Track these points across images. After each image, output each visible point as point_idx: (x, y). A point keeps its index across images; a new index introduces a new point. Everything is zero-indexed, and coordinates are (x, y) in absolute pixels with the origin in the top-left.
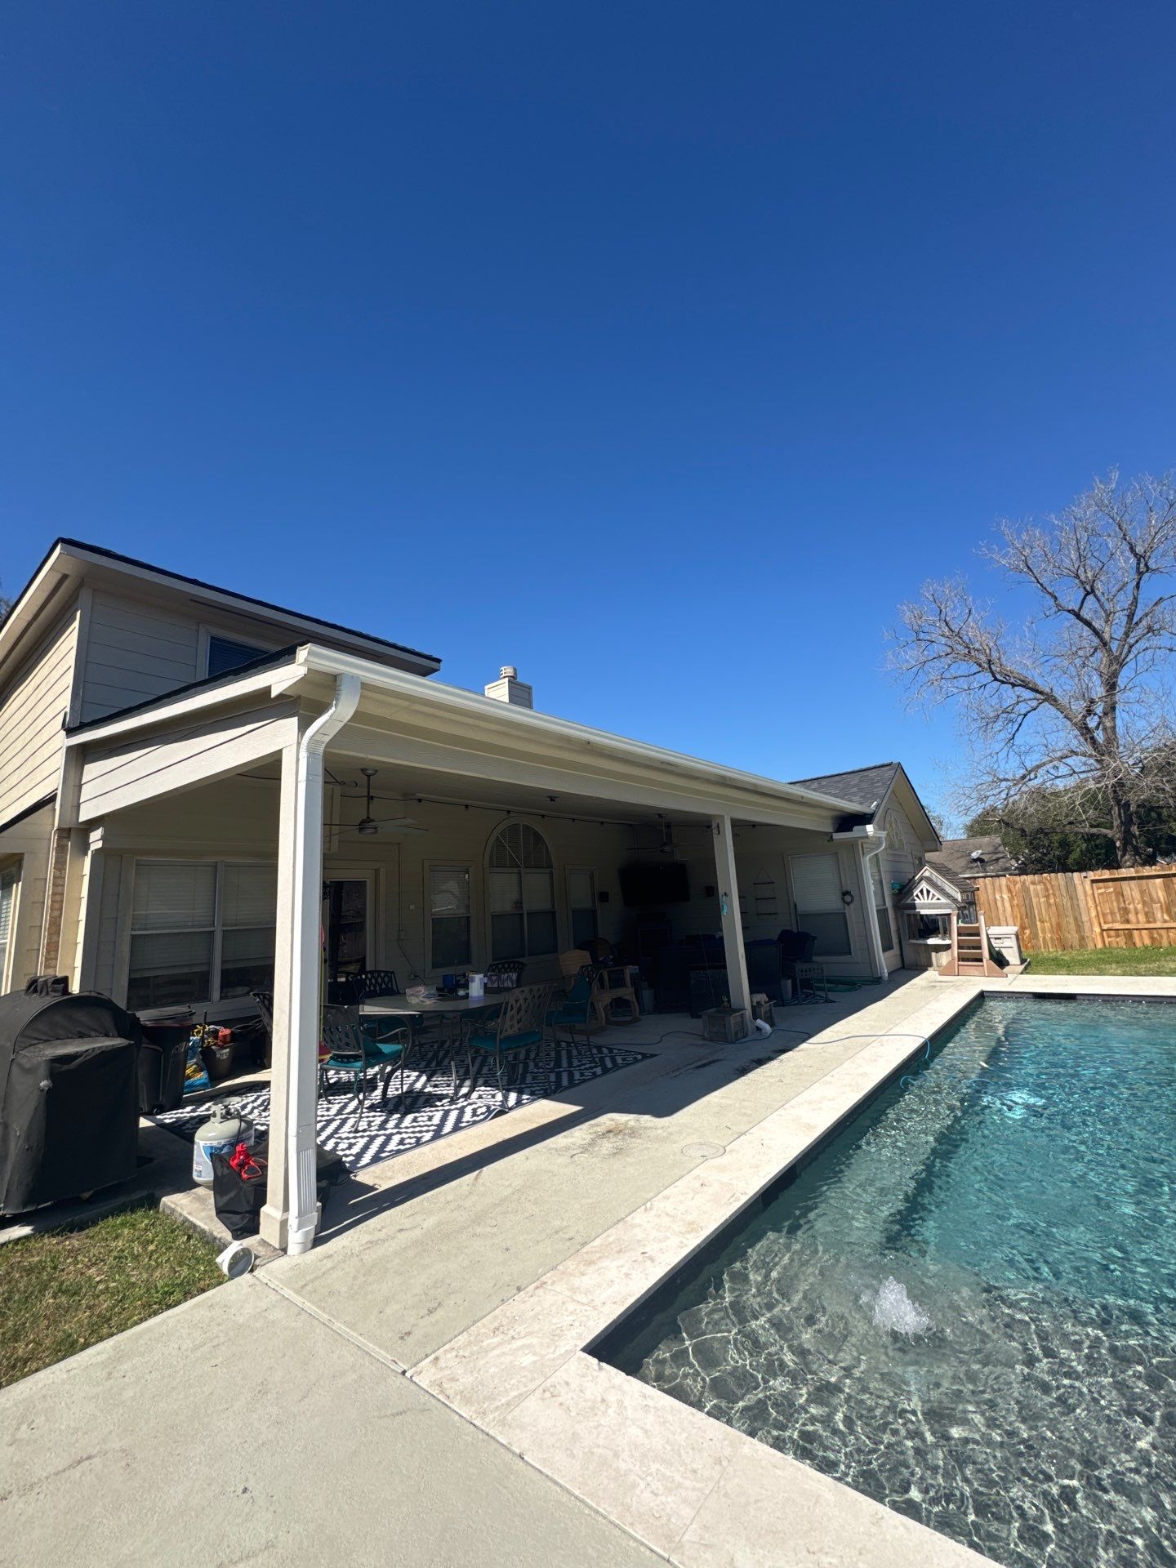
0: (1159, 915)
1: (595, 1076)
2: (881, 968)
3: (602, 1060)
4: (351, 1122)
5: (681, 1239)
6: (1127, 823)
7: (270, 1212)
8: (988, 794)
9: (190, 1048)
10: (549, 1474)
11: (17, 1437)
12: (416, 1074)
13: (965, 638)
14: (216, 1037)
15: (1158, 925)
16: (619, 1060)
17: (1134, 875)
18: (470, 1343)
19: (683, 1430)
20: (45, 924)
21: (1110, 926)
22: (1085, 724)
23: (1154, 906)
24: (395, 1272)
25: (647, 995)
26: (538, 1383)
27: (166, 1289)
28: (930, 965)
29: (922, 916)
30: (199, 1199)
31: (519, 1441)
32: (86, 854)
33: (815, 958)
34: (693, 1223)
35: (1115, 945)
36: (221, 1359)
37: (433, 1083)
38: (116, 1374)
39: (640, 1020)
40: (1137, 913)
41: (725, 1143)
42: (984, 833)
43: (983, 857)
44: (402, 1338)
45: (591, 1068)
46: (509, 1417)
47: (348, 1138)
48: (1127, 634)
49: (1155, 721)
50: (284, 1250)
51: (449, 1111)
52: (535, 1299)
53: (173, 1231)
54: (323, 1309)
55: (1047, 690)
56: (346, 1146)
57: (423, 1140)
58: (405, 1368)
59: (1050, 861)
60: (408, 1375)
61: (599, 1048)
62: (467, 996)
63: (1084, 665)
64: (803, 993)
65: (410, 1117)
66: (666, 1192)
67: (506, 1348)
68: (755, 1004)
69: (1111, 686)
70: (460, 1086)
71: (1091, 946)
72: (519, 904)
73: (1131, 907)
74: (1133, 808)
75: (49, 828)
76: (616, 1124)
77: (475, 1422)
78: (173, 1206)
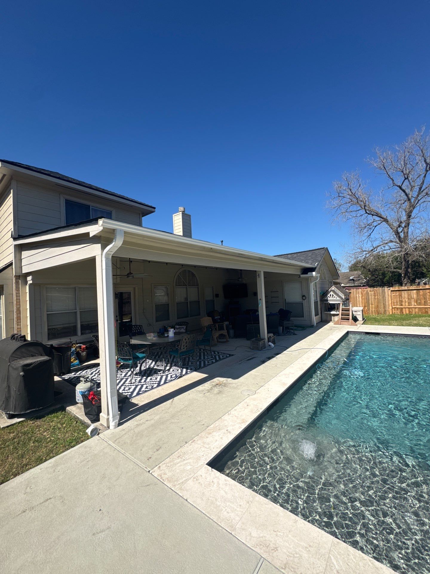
0: (413, 303)
1: (213, 363)
2: (314, 322)
3: (215, 356)
4: (129, 380)
5: (240, 425)
6: (407, 268)
7: (103, 415)
8: (358, 256)
9: (72, 352)
10: (195, 506)
11: (27, 491)
12: (151, 361)
13: (356, 196)
14: (81, 348)
15: (412, 307)
16: (221, 357)
17: (407, 289)
18: (170, 462)
19: (238, 492)
20: (15, 310)
21: (395, 306)
22: (397, 231)
23: (412, 300)
24: (146, 436)
25: (232, 332)
26: (192, 475)
27: (70, 441)
28: (331, 320)
29: (330, 304)
30: (79, 408)
31: (186, 495)
32: (27, 285)
33: (291, 318)
34: (243, 420)
35: (396, 313)
36: (90, 466)
37: (157, 365)
38: (56, 471)
39: (229, 341)
40: (405, 302)
41: (255, 390)
42: (355, 270)
43: (354, 279)
44: (148, 459)
45: (211, 360)
46: (183, 487)
47: (128, 386)
48: (418, 196)
49: (423, 230)
50: (109, 427)
51: (163, 375)
52: (191, 446)
53: (71, 420)
54: (122, 449)
55: (385, 217)
56: (128, 389)
57: (154, 387)
58: (150, 470)
59: (378, 280)
60: (150, 472)
61: (214, 352)
62: (168, 336)
63: (400, 208)
64: (286, 331)
65: (149, 378)
66: (235, 408)
67: (182, 463)
68: (269, 337)
69: (409, 216)
70: (166, 366)
71: (388, 313)
72: (186, 299)
73: (404, 300)
74: (410, 262)
75: (12, 275)
76: (220, 382)
77: (172, 489)
78: (70, 411)
